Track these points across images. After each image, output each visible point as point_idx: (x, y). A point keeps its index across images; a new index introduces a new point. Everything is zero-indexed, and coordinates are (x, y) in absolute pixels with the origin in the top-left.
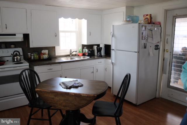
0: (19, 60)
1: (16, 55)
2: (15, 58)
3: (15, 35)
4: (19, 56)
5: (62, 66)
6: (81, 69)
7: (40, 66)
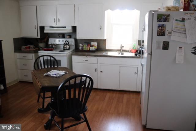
0: (68, 48)
1: (67, 44)
2: (65, 47)
3: (65, 27)
4: (69, 46)
5: (98, 59)
6: (120, 67)
7: (78, 56)
